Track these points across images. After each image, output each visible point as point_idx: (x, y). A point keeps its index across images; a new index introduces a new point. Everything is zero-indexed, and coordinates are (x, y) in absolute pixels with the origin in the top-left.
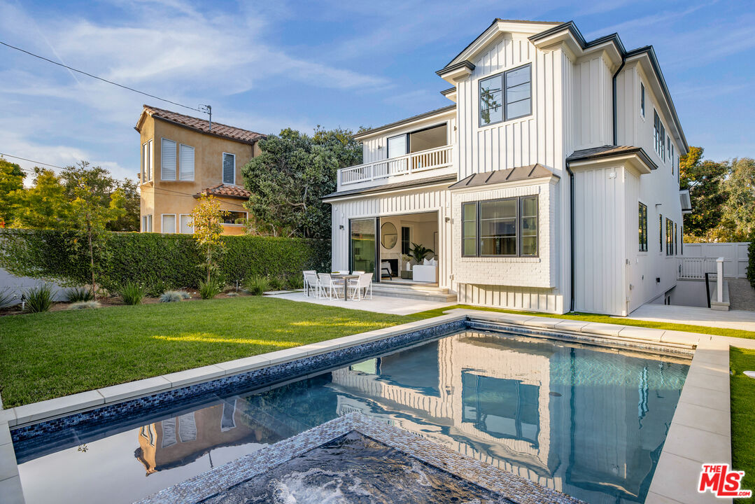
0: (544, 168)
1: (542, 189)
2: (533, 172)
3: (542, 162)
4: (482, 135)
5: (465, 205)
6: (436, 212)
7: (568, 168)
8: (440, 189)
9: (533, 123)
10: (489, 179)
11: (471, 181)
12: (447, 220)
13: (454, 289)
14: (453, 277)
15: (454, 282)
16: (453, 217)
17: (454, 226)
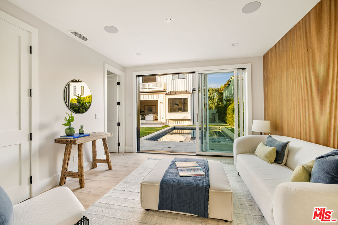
0: (188, 92)
1: (189, 96)
2: (186, 92)
3: (188, 90)
4: (173, 81)
5: (170, 99)
6: (157, 101)
7: (193, 92)
8: (162, 94)
9: (186, 81)
10: (176, 93)
11: (171, 93)
12: (161, 102)
13: (163, 121)
14: (162, 118)
15: (163, 119)
16: (163, 102)
17: (163, 104)
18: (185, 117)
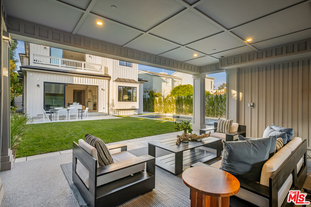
4: (120, 67)
9: (132, 69)
12: (102, 89)
13: (104, 112)
14: (104, 108)
15: (104, 110)
16: (104, 89)
17: (104, 92)
18: (134, 107)
